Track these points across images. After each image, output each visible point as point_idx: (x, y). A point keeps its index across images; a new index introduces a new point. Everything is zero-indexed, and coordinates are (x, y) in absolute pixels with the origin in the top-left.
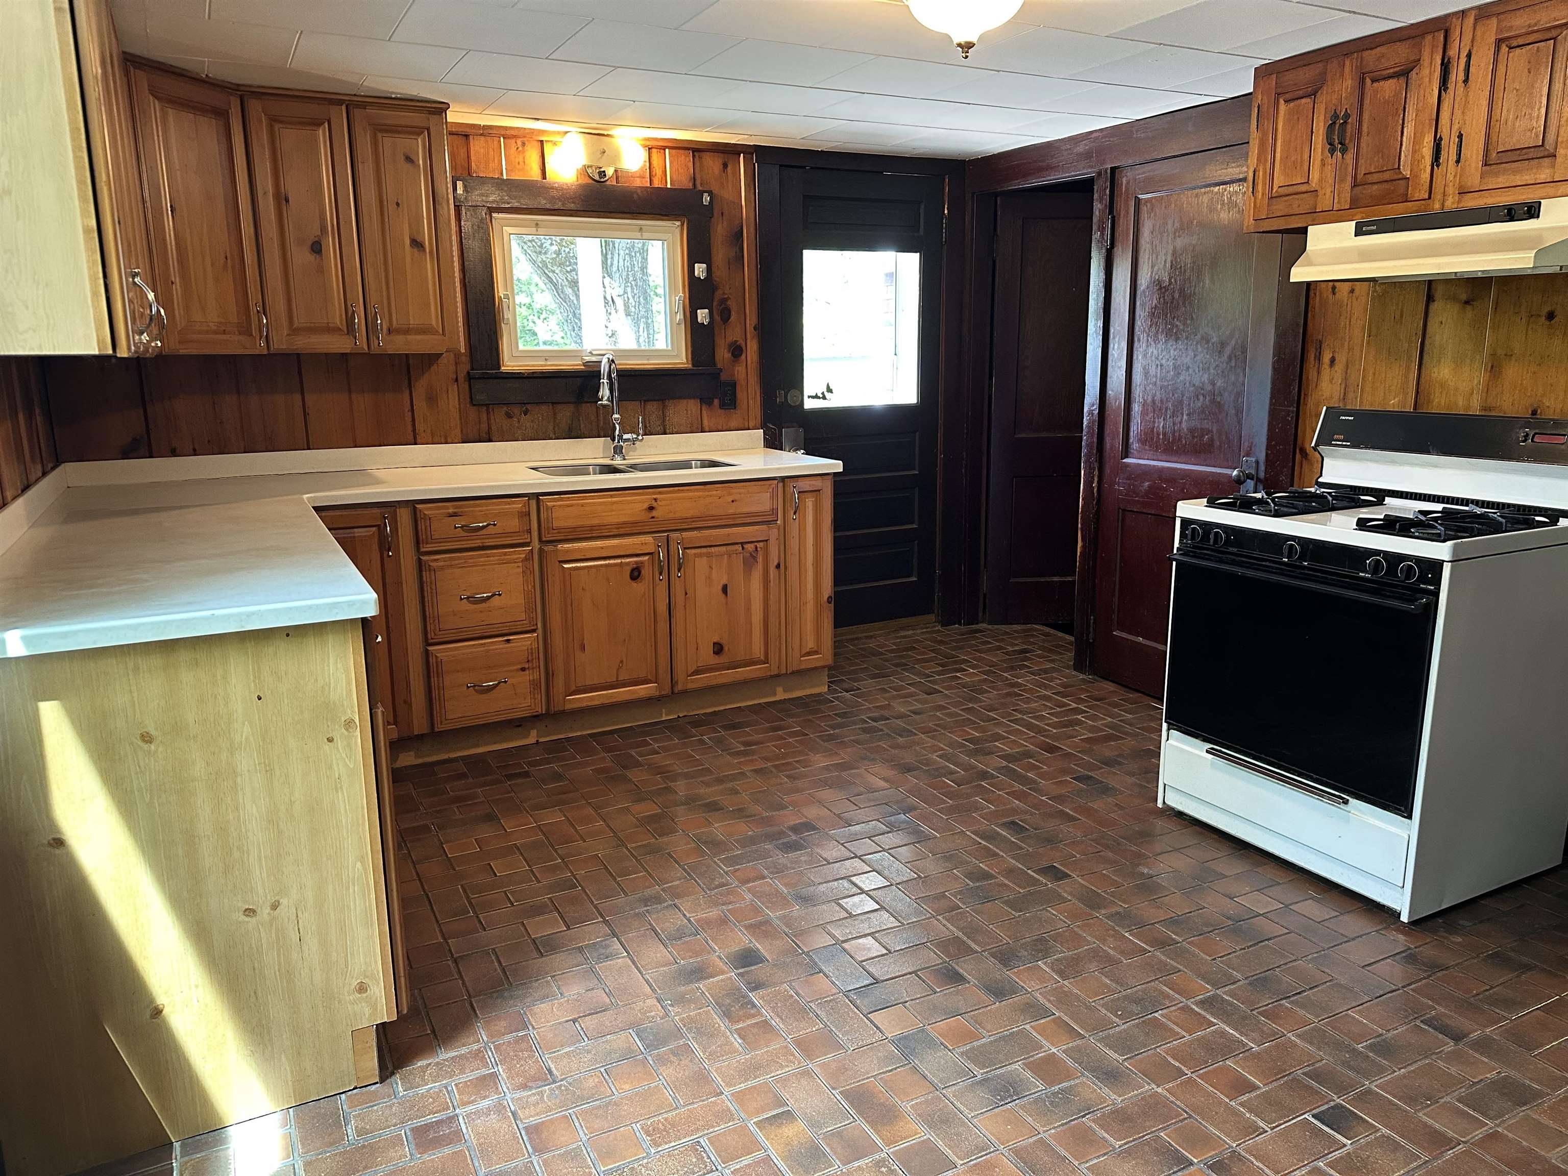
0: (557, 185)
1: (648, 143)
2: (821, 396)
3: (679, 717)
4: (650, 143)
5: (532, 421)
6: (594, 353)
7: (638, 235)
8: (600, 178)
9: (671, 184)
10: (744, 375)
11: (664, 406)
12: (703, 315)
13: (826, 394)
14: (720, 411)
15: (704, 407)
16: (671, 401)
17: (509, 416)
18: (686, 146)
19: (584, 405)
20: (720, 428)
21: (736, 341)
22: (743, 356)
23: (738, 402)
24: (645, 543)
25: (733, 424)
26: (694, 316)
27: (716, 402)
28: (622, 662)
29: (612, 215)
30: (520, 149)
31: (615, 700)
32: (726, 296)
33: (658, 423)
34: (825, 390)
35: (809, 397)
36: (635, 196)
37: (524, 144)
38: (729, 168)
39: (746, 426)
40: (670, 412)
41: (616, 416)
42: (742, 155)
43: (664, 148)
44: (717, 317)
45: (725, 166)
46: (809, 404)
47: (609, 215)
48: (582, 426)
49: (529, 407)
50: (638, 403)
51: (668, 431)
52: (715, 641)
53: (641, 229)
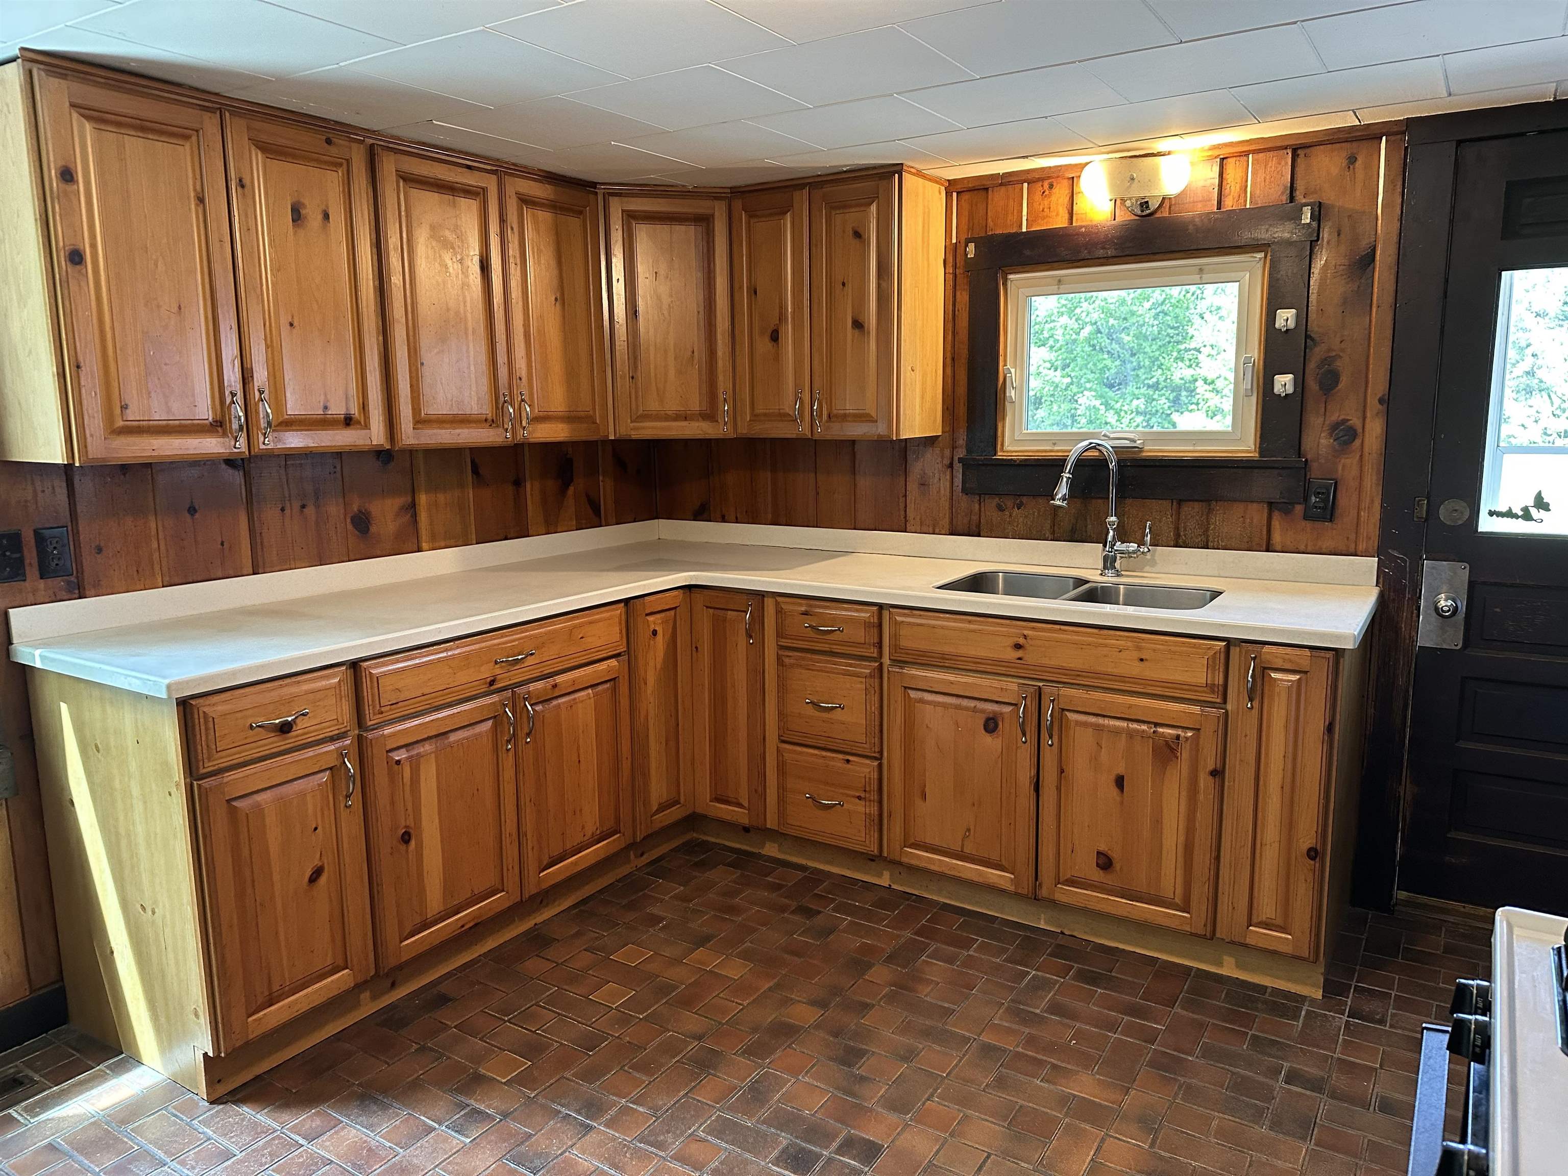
0: (1083, 230)
1: (1217, 152)
2: (1520, 513)
3: (1062, 933)
4: (1223, 152)
5: (1026, 517)
6: (1112, 436)
7: (1196, 278)
8: (1142, 211)
9: (1251, 202)
10: (1355, 472)
11: (1210, 511)
12: (1284, 383)
13: (1534, 512)
14: (1304, 523)
15: (1276, 515)
16: (1220, 503)
17: (1000, 508)
18: (1279, 144)
19: (1094, 501)
20: (1302, 548)
21: (1345, 421)
22: (1357, 442)
23: (1338, 512)
24: (1006, 689)
25: (1328, 544)
26: (1268, 384)
27: (1299, 509)
28: (969, 830)
29: (1157, 257)
30: (1047, 192)
31: (959, 875)
32: (1334, 354)
33: (1200, 532)
34: (1530, 502)
35: (1491, 513)
36: (1191, 227)
37: (1051, 186)
38: (1359, 163)
39: (1352, 550)
40: (1217, 519)
41: (1113, 519)
42: (1384, 138)
43: (1246, 154)
44: (1313, 385)
45: (1352, 160)
46: (1487, 524)
47: (1152, 257)
48: (1089, 527)
49: (1024, 499)
50: (1166, 504)
51: (1210, 544)
52: (1101, 849)
53: (1201, 270)
